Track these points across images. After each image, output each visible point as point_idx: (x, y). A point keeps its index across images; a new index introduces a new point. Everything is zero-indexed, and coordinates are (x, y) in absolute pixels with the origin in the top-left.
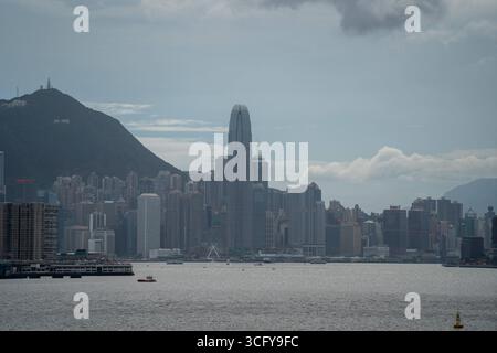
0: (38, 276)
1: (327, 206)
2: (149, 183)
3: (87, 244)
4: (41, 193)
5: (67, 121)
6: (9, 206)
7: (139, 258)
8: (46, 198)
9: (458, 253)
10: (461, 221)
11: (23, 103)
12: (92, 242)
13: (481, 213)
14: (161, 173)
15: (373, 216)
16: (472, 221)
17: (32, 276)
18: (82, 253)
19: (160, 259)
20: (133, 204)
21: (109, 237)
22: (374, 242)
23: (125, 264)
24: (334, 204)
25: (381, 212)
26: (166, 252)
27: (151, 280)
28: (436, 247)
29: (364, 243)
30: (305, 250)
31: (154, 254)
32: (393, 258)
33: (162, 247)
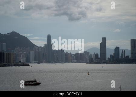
0: (12, 66)
1: (65, 53)
2: (32, 49)
3: (21, 60)
4: (12, 51)
5: (17, 38)
6: (7, 53)
7: (31, 63)
8: (13, 52)
9: (89, 61)
10: (89, 55)
11: (9, 34)
12: (22, 60)
13: (93, 54)
14: (34, 47)
15: (74, 55)
16: (91, 55)
17: (11, 66)
18: (20, 62)
19: (35, 63)
20: (29, 53)
21: (25, 59)
22: (74, 59)
23: (28, 64)
24: (67, 52)
25: (75, 54)
26: (36, 61)
27: (32, 67)
28: (85, 60)
29: (72, 60)
30: (61, 61)
31: (33, 62)
32: (77, 62)
33: (35, 60)
